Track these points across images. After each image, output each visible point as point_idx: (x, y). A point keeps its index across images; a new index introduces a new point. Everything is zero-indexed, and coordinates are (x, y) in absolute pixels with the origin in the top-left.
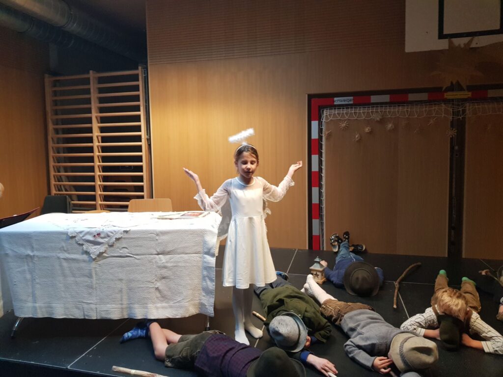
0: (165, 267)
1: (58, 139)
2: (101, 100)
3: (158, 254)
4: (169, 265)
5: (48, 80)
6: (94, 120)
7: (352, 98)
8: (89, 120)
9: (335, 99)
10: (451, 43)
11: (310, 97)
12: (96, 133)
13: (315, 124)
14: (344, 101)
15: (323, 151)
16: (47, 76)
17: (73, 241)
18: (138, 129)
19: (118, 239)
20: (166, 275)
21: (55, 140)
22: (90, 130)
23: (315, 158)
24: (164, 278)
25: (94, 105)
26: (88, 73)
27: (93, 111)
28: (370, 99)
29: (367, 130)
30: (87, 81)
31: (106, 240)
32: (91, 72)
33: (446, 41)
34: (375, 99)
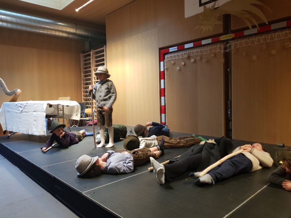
0: (35, 116)
3: (34, 112)
4: (36, 116)
6: (93, 71)
7: (176, 47)
9: (170, 49)
10: (205, 8)
11: (160, 49)
12: (94, 76)
13: (162, 63)
14: (174, 49)
15: (165, 77)
17: (16, 106)
19: (25, 106)
20: (35, 119)
23: (162, 81)
24: (35, 120)
26: (90, 51)
28: (184, 46)
29: (183, 63)
31: (23, 106)
33: (202, 7)
34: (187, 46)
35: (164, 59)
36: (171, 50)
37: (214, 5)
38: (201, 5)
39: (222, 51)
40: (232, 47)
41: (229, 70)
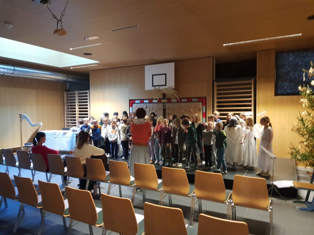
1: (68, 111)
2: (79, 99)
5: (65, 93)
6: (76, 105)
9: (135, 101)
10: (155, 88)
12: (77, 109)
14: (138, 102)
16: (65, 92)
18: (87, 108)
21: (67, 111)
22: (75, 108)
25: (77, 101)
27: (76, 103)
30: (75, 94)
32: (76, 91)
33: (154, 87)
34: (145, 101)
35: (132, 106)
37: (159, 88)
38: (153, 86)
39: (162, 107)
40: (167, 106)
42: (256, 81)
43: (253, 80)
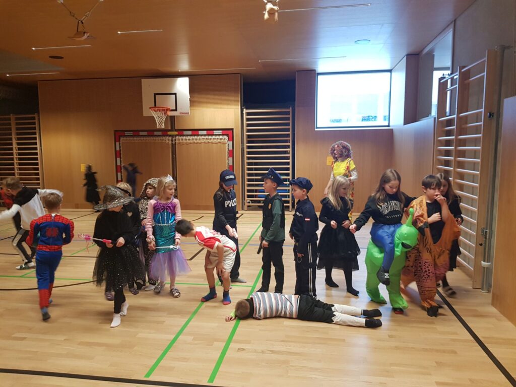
2: (17, 129)
6: (13, 139)
7: (132, 133)
8: (11, 139)
12: (15, 146)
13: (117, 144)
14: (129, 134)
15: (122, 156)
18: (36, 144)
22: (11, 144)
23: (118, 159)
25: (14, 132)
26: (10, 115)
27: (13, 134)
30: (10, 119)
32: (11, 115)
34: (141, 133)
35: (119, 141)
36: (127, 134)
39: (170, 142)
40: (177, 141)
41: (174, 156)
42: (295, 109)
43: (291, 108)
